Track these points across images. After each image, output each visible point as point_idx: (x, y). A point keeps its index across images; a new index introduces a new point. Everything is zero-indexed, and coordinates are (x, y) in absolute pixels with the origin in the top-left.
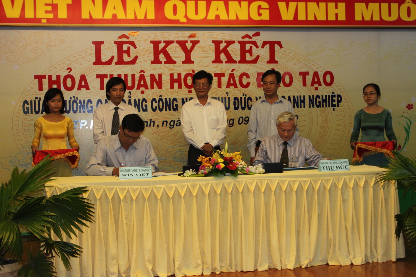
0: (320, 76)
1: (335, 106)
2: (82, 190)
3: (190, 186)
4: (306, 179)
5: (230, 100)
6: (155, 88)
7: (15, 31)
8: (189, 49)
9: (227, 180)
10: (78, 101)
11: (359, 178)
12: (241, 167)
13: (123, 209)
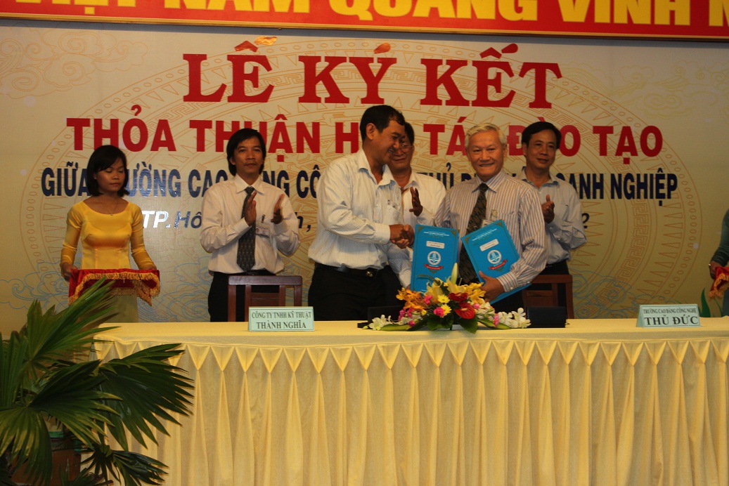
0: (634, 134)
1: (664, 198)
2: (168, 350)
3: (381, 349)
4: (613, 342)
5: (455, 179)
6: (305, 151)
7: (31, 28)
8: (375, 74)
9: (456, 339)
10: (152, 173)
11: (720, 343)
12: (484, 313)
13: (247, 391)
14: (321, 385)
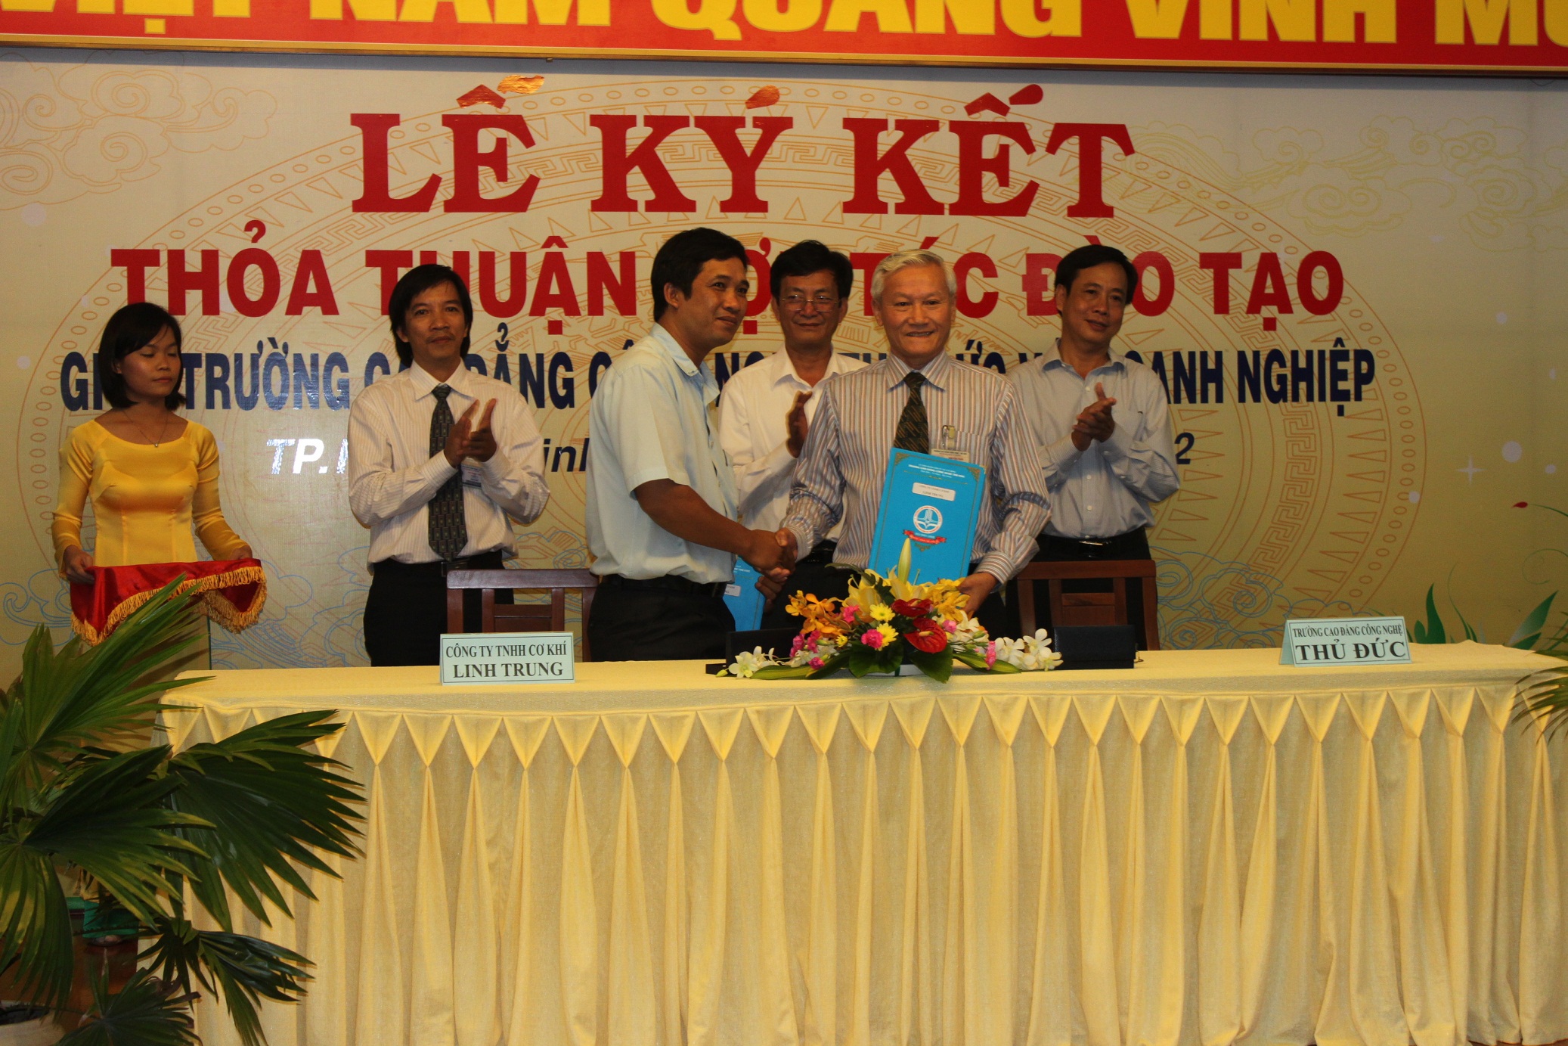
0: (1284, 270)
1: (1348, 399)
2: (311, 725)
3: (753, 717)
4: (1231, 696)
6: (605, 311)
7: (33, 64)
8: (749, 151)
9: (908, 695)
10: (290, 360)
11: (1450, 697)
12: (965, 640)
13: (479, 807)
14: (632, 791)
